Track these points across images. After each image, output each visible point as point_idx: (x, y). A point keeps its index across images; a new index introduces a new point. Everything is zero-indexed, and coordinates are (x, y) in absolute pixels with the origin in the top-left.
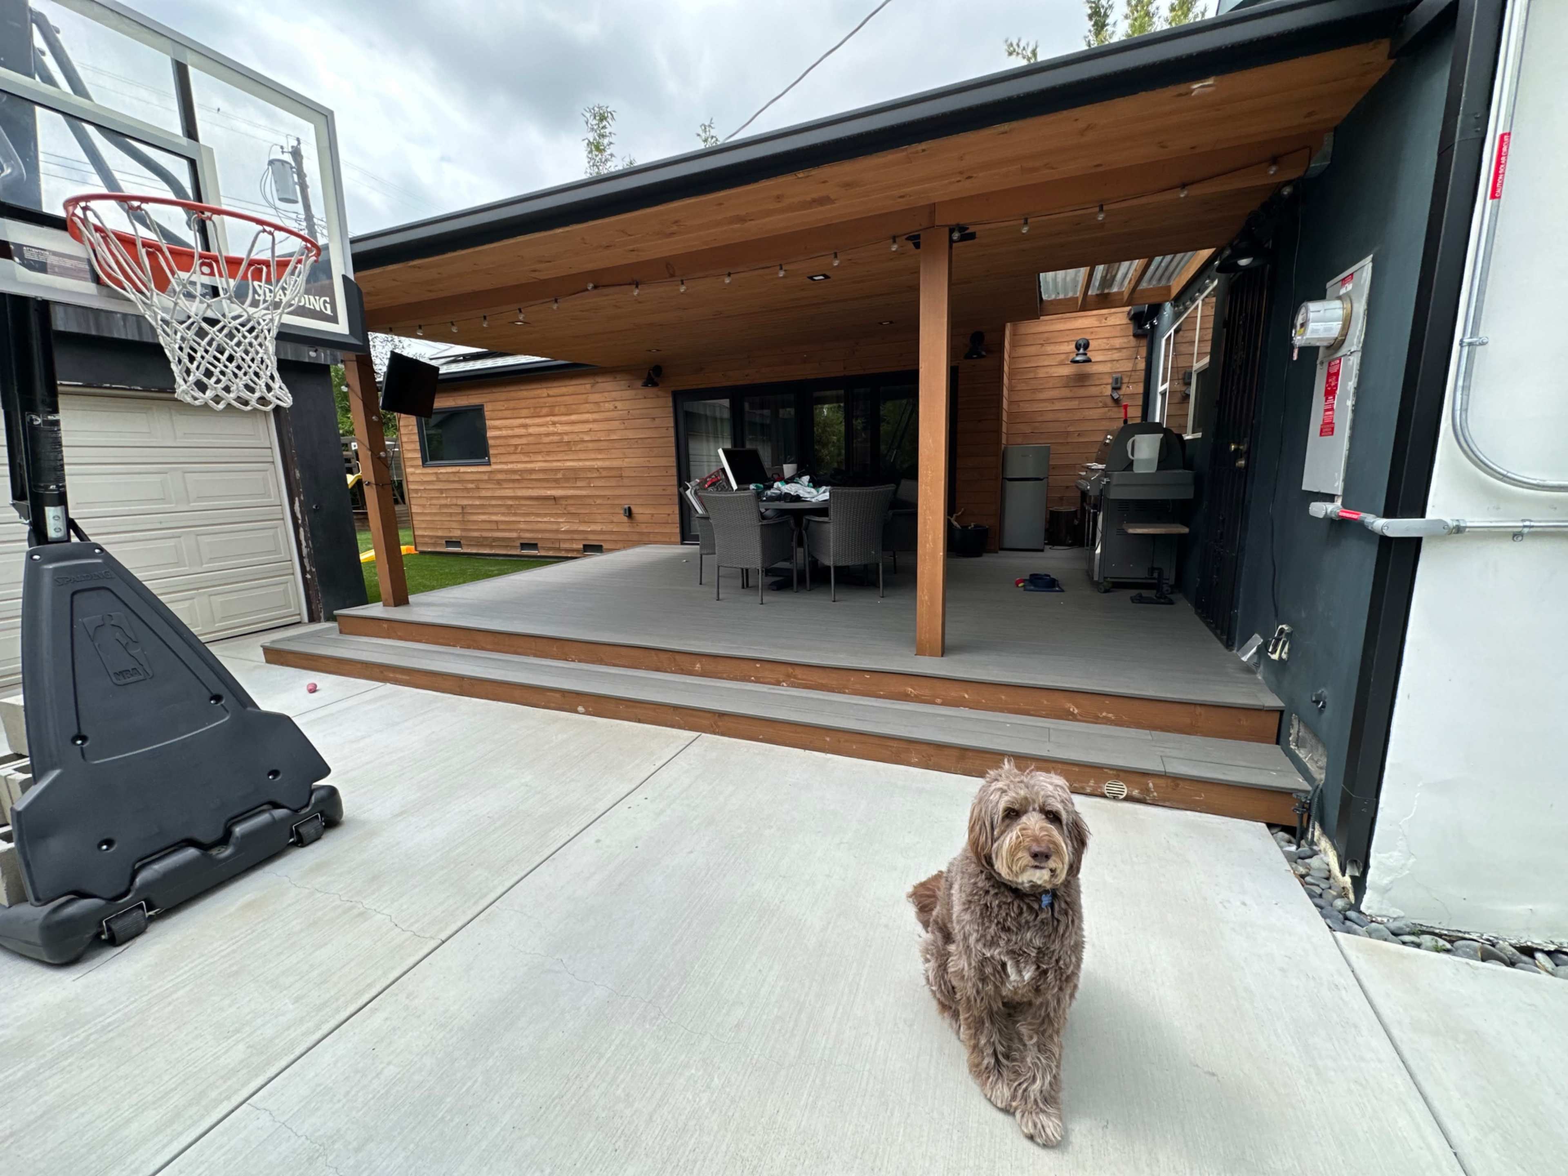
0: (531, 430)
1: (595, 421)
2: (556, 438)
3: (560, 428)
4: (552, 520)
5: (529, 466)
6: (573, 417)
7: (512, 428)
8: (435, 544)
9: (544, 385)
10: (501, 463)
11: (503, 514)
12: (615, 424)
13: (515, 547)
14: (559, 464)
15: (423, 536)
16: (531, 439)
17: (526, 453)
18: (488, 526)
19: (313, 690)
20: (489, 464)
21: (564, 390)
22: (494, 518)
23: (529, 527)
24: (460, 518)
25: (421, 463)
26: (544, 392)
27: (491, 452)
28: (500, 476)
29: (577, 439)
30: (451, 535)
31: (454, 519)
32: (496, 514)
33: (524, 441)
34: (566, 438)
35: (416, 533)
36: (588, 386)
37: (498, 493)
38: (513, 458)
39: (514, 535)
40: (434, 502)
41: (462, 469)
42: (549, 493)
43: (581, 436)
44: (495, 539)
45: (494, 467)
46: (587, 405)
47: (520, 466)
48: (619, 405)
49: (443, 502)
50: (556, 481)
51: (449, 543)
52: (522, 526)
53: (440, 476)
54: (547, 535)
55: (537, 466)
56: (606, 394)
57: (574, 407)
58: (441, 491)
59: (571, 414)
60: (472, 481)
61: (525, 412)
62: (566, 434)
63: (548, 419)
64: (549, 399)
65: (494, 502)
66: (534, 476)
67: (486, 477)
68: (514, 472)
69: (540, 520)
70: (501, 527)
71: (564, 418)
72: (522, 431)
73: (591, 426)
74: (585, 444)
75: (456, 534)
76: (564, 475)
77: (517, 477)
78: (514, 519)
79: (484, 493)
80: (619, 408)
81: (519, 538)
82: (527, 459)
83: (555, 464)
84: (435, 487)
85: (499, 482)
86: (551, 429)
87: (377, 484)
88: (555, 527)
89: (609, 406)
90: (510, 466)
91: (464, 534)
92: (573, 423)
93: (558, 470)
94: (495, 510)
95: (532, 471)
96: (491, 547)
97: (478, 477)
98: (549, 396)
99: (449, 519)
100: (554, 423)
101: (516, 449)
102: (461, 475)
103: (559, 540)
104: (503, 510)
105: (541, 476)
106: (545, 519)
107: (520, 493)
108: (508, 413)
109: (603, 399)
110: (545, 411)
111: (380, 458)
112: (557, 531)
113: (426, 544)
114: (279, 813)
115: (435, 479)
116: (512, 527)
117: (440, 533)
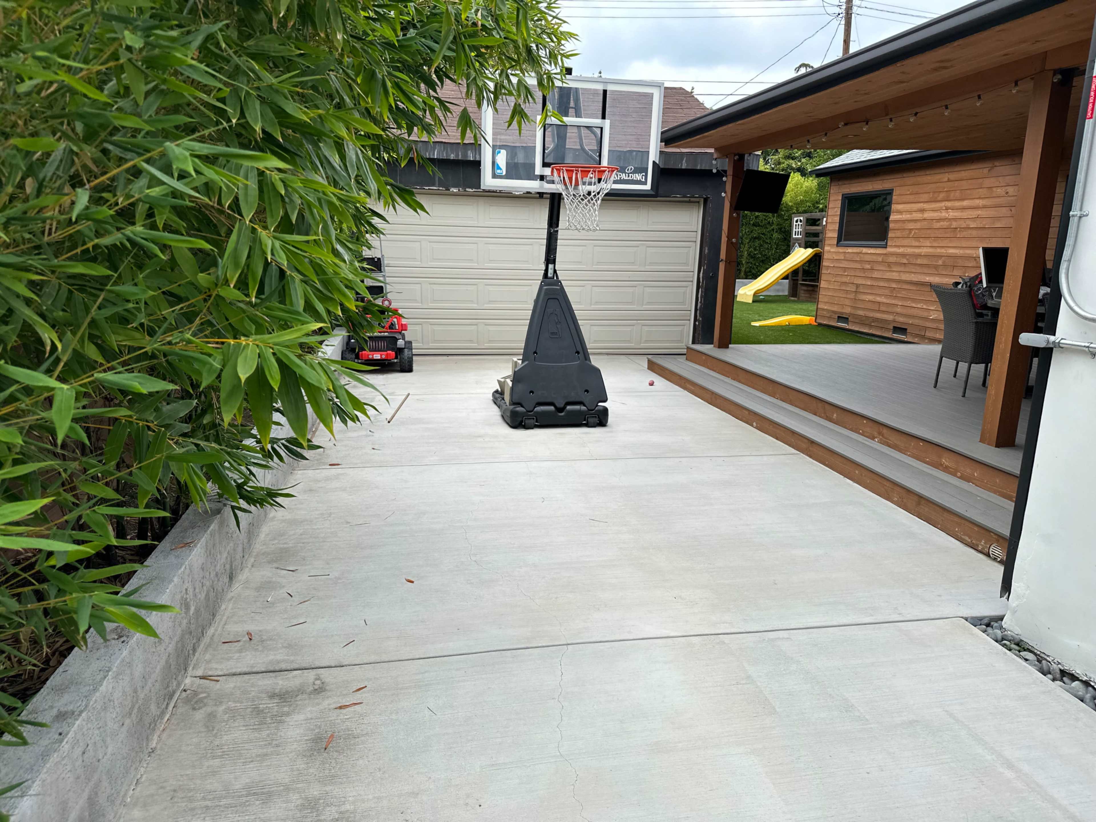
0: (926, 215)
1: (984, 207)
2: (945, 224)
3: (952, 214)
4: (925, 307)
5: (917, 251)
6: (965, 203)
7: (910, 212)
8: (830, 318)
9: (946, 169)
10: (896, 246)
11: (886, 296)
12: (1004, 211)
13: (887, 329)
14: (943, 251)
15: (823, 309)
16: (925, 224)
17: (917, 238)
18: (870, 306)
19: (652, 384)
20: (885, 247)
21: (964, 174)
22: (878, 299)
23: (904, 311)
24: (852, 296)
25: (836, 242)
26: (945, 177)
27: (890, 235)
28: (892, 259)
29: (964, 225)
30: (844, 311)
31: (848, 296)
32: (880, 295)
33: (918, 225)
34: (954, 225)
35: (819, 306)
36: (986, 171)
37: (888, 275)
38: (906, 242)
39: (890, 317)
40: (838, 279)
41: (865, 250)
42: (928, 279)
43: (968, 222)
44: (877, 320)
45: (889, 250)
46: (980, 190)
47: (909, 250)
48: (1011, 190)
49: (844, 279)
50: (936, 267)
51: (841, 319)
52: (899, 310)
53: (847, 255)
54: (916, 322)
55: (923, 251)
56: (1000, 179)
57: (968, 191)
58: (845, 269)
59: (963, 200)
60: (869, 262)
61: (925, 197)
62: (955, 219)
63: (943, 204)
64: (949, 183)
65: (882, 284)
66: (919, 261)
67: (880, 259)
68: (904, 255)
69: (914, 305)
70: (883, 308)
71: (957, 204)
72: (918, 216)
73: (979, 212)
74: (970, 232)
75: (847, 310)
76: (944, 262)
77: (905, 261)
78: (893, 302)
79: (876, 275)
80: (1010, 194)
81: (894, 321)
82: (917, 244)
83: (939, 250)
84: (841, 266)
85: (889, 265)
86: (944, 214)
87: (726, 261)
88: (925, 314)
89: (999, 191)
90: (901, 250)
91: (853, 312)
92: (963, 209)
93: (940, 256)
94: (880, 292)
95: (919, 256)
96: (871, 326)
97: (874, 258)
98: (949, 180)
99: (844, 296)
100: (947, 209)
101: (910, 233)
102: (862, 255)
103: (926, 328)
104: (887, 292)
105: (925, 261)
106: (919, 306)
107: (905, 277)
108: (911, 198)
109: (997, 184)
110: (942, 196)
111: (732, 243)
112: (926, 319)
113: (824, 317)
114: (583, 408)
115: (843, 258)
116: (890, 309)
117: (835, 308)
